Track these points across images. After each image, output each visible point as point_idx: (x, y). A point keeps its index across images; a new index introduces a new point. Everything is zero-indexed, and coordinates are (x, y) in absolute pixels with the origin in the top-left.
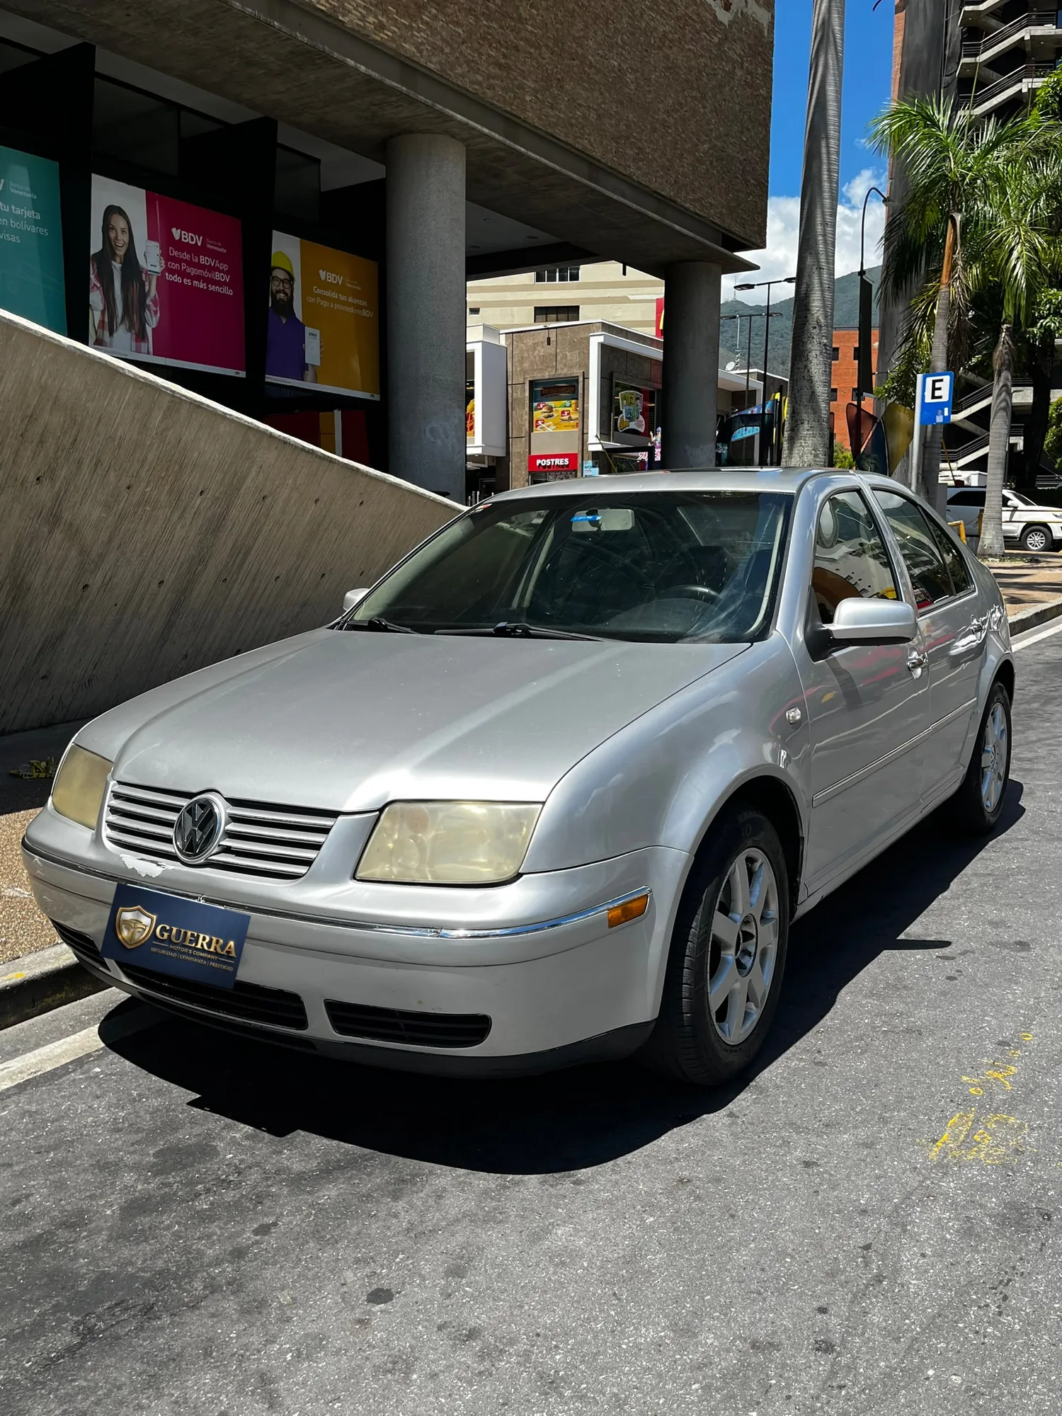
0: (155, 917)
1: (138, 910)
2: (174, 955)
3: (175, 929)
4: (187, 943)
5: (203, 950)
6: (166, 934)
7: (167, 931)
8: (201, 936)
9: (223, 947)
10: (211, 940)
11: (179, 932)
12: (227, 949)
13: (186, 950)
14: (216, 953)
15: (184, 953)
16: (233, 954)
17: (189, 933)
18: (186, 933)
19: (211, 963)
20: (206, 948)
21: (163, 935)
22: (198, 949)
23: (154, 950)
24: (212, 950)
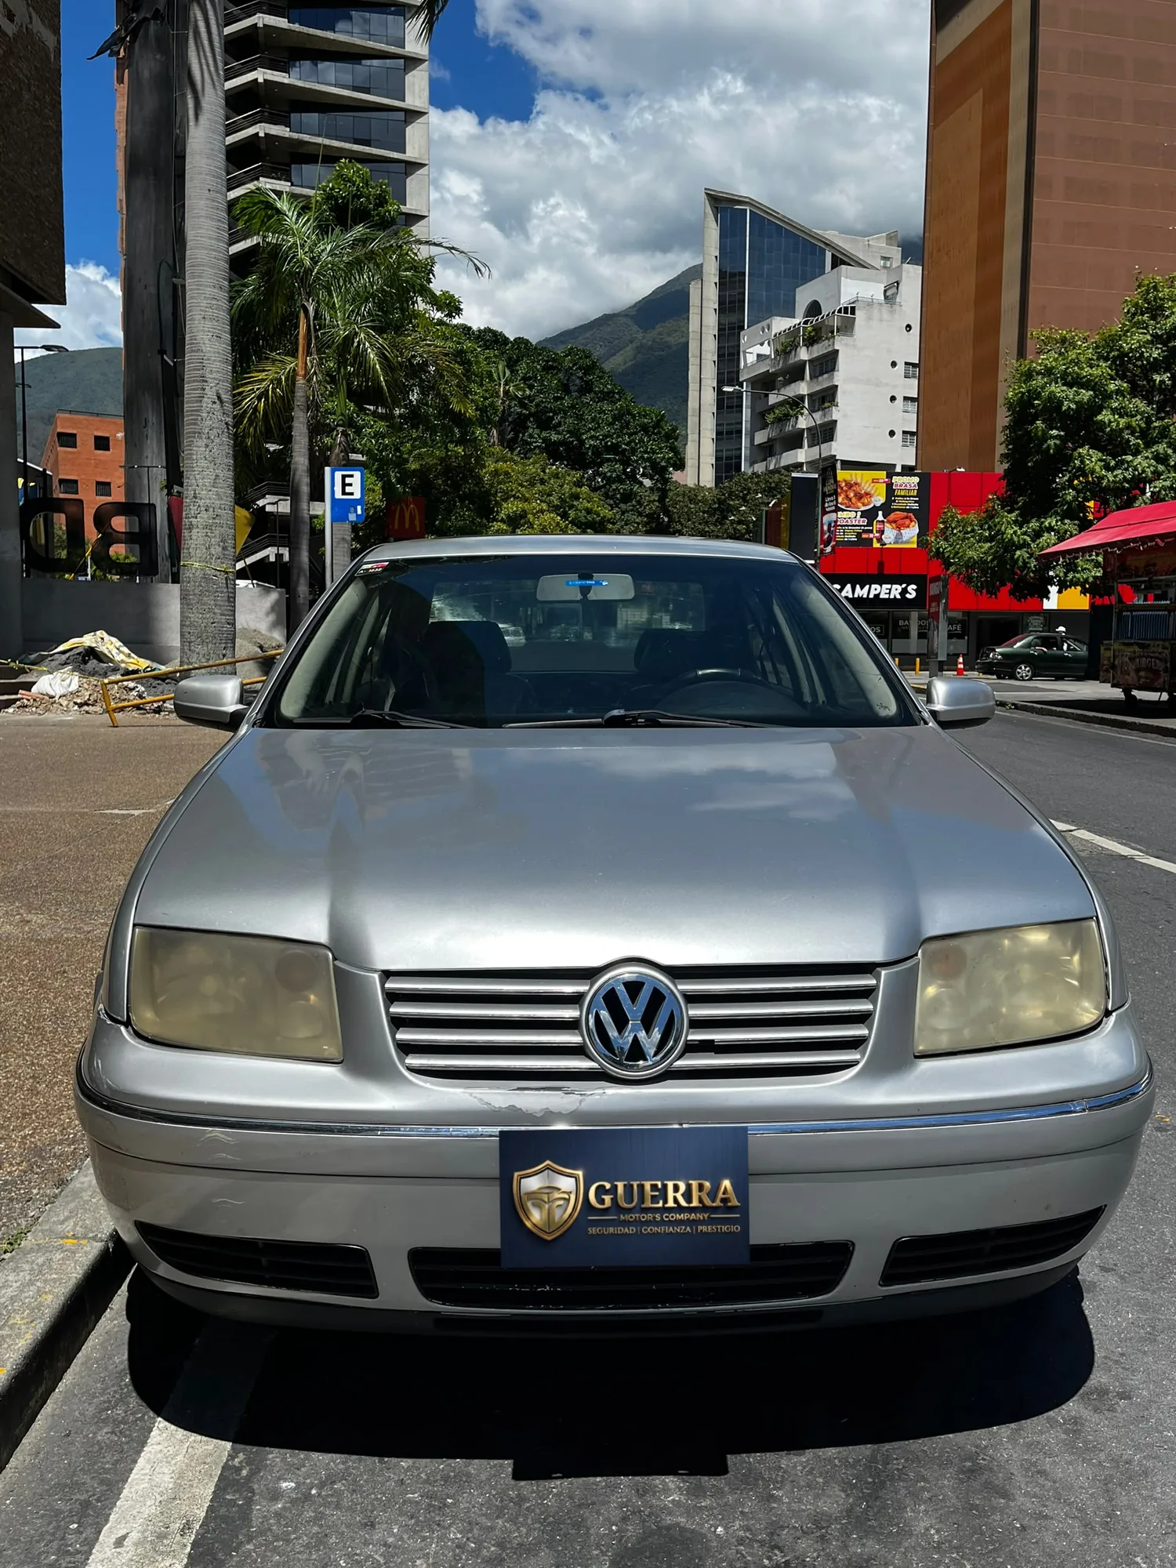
0: (580, 1173)
1: (548, 1168)
2: (632, 1230)
3: (620, 1185)
4: (648, 1204)
5: (679, 1209)
6: (607, 1198)
7: (607, 1192)
8: (670, 1185)
9: (713, 1195)
10: (689, 1187)
11: (628, 1188)
12: (721, 1195)
13: (650, 1216)
14: (704, 1208)
15: (648, 1223)
16: (735, 1202)
17: (648, 1185)
18: (641, 1187)
19: (700, 1228)
20: (683, 1203)
21: (602, 1202)
22: (670, 1210)
23: (593, 1230)
24: (695, 1203)
